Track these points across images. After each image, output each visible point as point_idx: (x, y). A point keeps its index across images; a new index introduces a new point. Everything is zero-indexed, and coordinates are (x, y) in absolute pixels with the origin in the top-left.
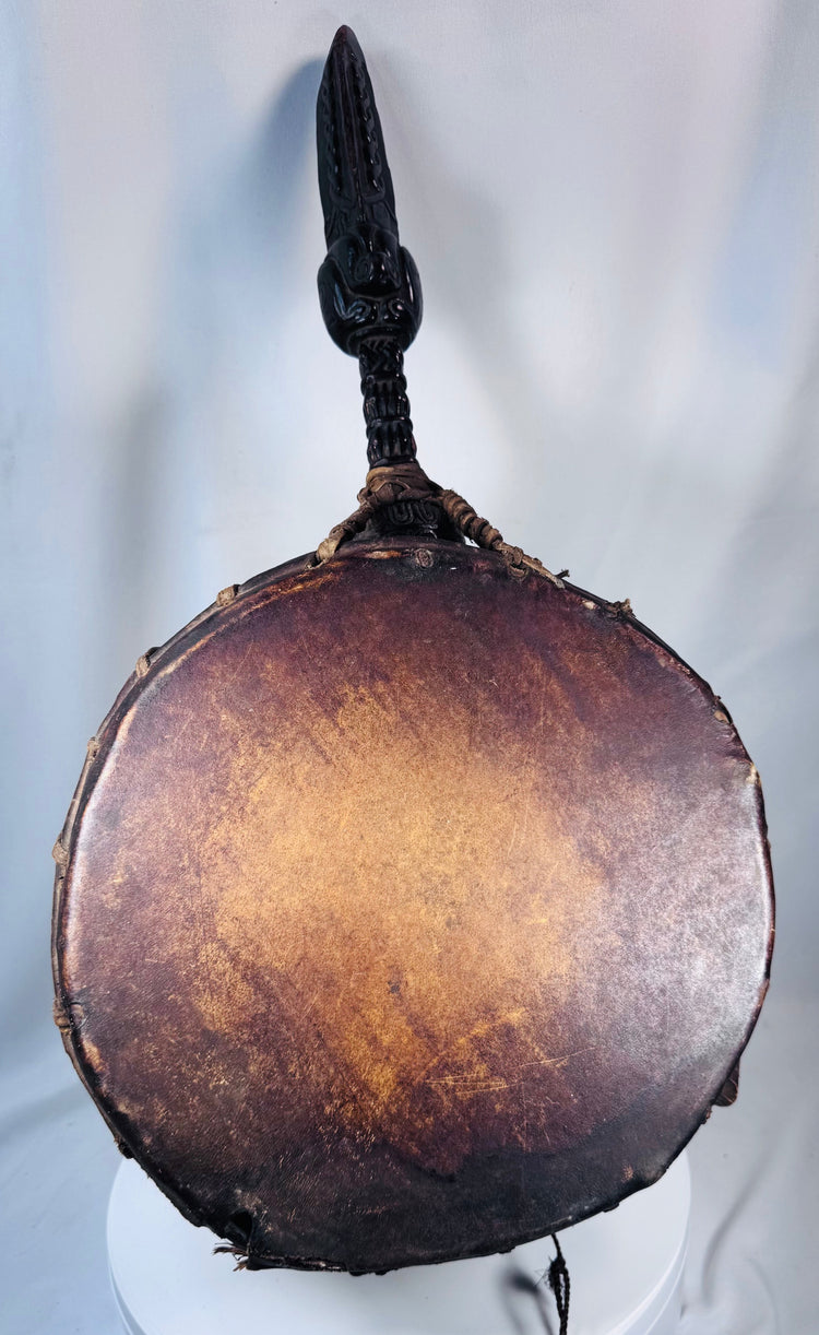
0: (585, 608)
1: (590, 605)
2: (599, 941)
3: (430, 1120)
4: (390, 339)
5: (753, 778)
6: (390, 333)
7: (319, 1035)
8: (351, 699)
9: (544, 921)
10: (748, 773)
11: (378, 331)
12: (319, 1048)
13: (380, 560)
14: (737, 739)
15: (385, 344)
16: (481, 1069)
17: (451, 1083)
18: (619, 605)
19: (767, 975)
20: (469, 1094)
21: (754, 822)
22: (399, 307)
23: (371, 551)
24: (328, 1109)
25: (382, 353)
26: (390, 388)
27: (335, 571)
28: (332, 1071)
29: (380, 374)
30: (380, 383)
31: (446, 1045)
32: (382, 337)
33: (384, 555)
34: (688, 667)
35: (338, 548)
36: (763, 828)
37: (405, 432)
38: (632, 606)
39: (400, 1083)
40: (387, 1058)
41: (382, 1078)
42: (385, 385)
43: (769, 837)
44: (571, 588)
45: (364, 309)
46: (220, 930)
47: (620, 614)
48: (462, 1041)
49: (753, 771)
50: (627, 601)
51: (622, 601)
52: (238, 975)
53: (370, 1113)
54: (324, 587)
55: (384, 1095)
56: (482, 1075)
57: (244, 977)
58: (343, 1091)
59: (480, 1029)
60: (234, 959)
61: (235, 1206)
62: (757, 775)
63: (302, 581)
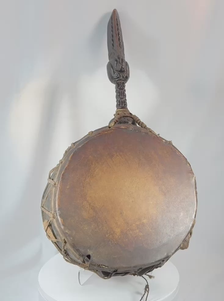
0: (163, 141)
1: (164, 141)
2: (162, 208)
3: (127, 240)
4: (123, 81)
5: (194, 178)
6: (123, 80)
7: (106, 221)
8: (115, 155)
9: (151, 203)
10: (193, 177)
11: (120, 80)
12: (106, 224)
13: (122, 128)
14: (192, 170)
15: (122, 83)
16: (137, 231)
17: (131, 233)
18: (169, 141)
19: (195, 217)
20: (135, 235)
21: (194, 187)
22: (125, 75)
23: (121, 126)
24: (107, 236)
25: (121, 84)
26: (122, 92)
27: (114, 130)
28: (108, 228)
29: (120, 89)
30: (120, 91)
31: (131, 226)
32: (121, 81)
33: (124, 127)
34: (182, 155)
35: (114, 125)
36: (196, 188)
37: (125, 102)
38: (172, 142)
39: (121, 232)
40: (119, 227)
41: (118, 231)
42: (121, 92)
43: (197, 190)
44: (160, 137)
45: (118, 75)
46: (87, 199)
47: (170, 143)
48: (134, 225)
49: (194, 176)
50: (171, 141)
51: (170, 141)
52: (90, 208)
53: (115, 237)
54: (111, 133)
55: (118, 234)
56: (137, 232)
57: (91, 209)
58: (110, 233)
59: (138, 223)
60: (90, 205)
61: (87, 253)
62: (195, 177)
63: (107, 131)
